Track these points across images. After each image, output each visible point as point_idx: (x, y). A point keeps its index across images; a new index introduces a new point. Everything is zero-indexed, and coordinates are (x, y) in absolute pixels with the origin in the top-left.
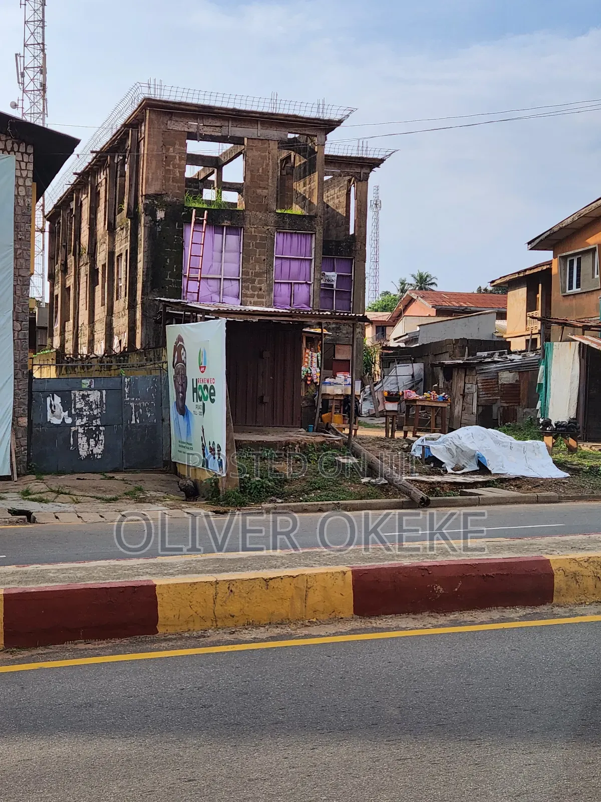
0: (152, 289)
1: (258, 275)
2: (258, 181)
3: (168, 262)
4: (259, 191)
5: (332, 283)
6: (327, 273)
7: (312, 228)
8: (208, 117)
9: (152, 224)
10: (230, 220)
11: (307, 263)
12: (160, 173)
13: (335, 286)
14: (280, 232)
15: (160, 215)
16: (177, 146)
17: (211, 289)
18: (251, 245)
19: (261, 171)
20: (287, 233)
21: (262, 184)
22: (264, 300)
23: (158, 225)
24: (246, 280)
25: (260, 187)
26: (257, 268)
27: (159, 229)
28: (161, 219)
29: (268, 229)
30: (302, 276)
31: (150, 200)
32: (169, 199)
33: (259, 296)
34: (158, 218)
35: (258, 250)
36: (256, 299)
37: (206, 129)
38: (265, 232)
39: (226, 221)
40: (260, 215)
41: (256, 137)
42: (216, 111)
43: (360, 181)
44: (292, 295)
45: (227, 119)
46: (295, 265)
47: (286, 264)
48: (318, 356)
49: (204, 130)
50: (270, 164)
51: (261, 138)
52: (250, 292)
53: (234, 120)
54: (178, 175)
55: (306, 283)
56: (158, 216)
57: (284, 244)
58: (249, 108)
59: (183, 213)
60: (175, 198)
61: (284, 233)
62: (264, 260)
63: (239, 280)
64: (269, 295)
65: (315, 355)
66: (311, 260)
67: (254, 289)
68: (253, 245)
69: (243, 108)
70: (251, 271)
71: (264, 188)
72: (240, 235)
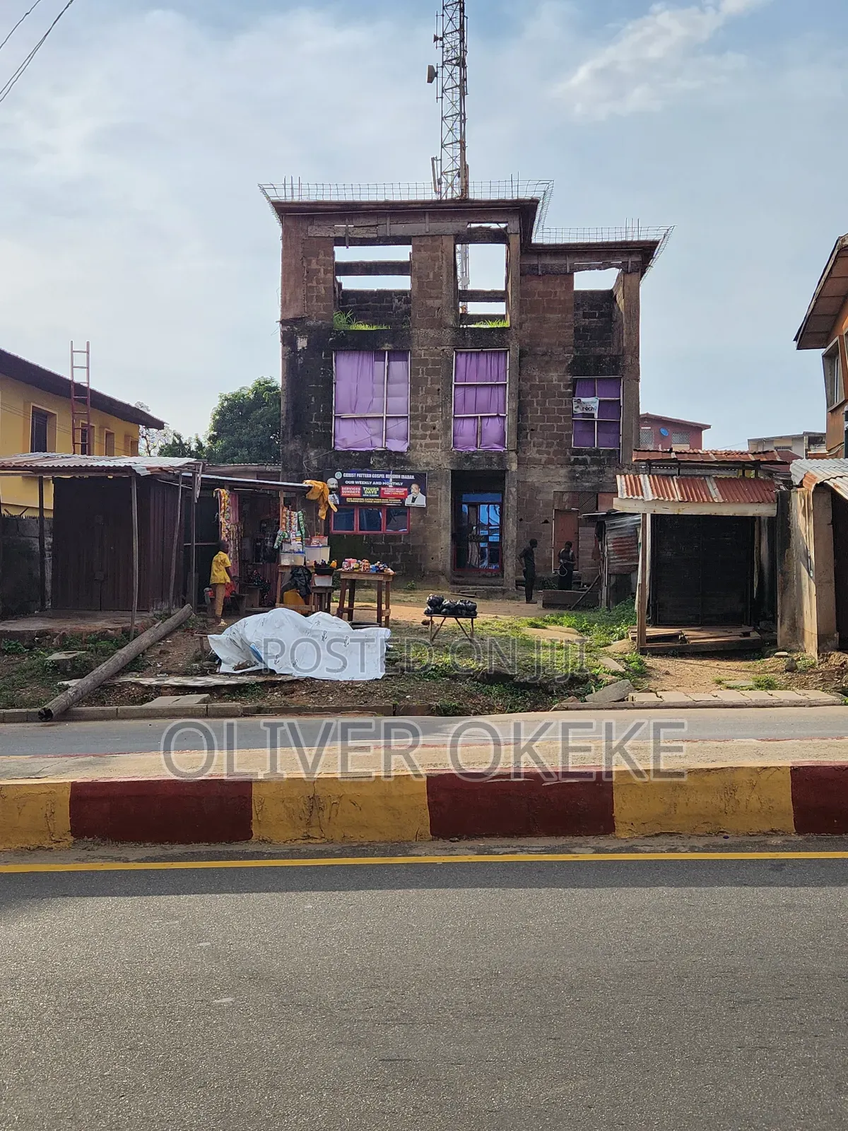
0: (294, 435)
1: (431, 409)
2: (429, 290)
3: (313, 400)
4: (430, 302)
5: (592, 412)
7: (503, 343)
8: (358, 216)
9: (291, 355)
10: (393, 343)
11: (501, 390)
12: (300, 293)
13: (596, 416)
14: (461, 353)
15: (302, 343)
16: (321, 257)
17: (372, 431)
18: (421, 372)
19: (431, 276)
20: (472, 352)
21: (434, 293)
22: (439, 441)
23: (300, 356)
24: (416, 417)
25: (432, 297)
26: (429, 401)
27: (300, 361)
28: (303, 348)
29: (443, 350)
31: (289, 327)
32: (312, 323)
33: (432, 437)
34: (300, 348)
35: (430, 378)
36: (428, 441)
37: (357, 230)
38: (438, 355)
39: (387, 344)
40: (431, 333)
41: (424, 233)
42: (365, 207)
43: (627, 273)
44: (479, 433)
45: (384, 215)
46: (484, 394)
47: (471, 393)
49: (355, 232)
50: (444, 266)
51: (431, 234)
52: (420, 432)
53: (392, 215)
54: (323, 292)
55: (498, 416)
56: (299, 344)
57: (468, 368)
58: (405, 198)
59: (331, 339)
60: (320, 322)
61: (467, 353)
62: (439, 390)
63: (407, 417)
64: (446, 434)
66: (506, 385)
67: (425, 428)
68: (423, 373)
69: (397, 198)
70: (421, 405)
71: (437, 298)
72: (407, 361)
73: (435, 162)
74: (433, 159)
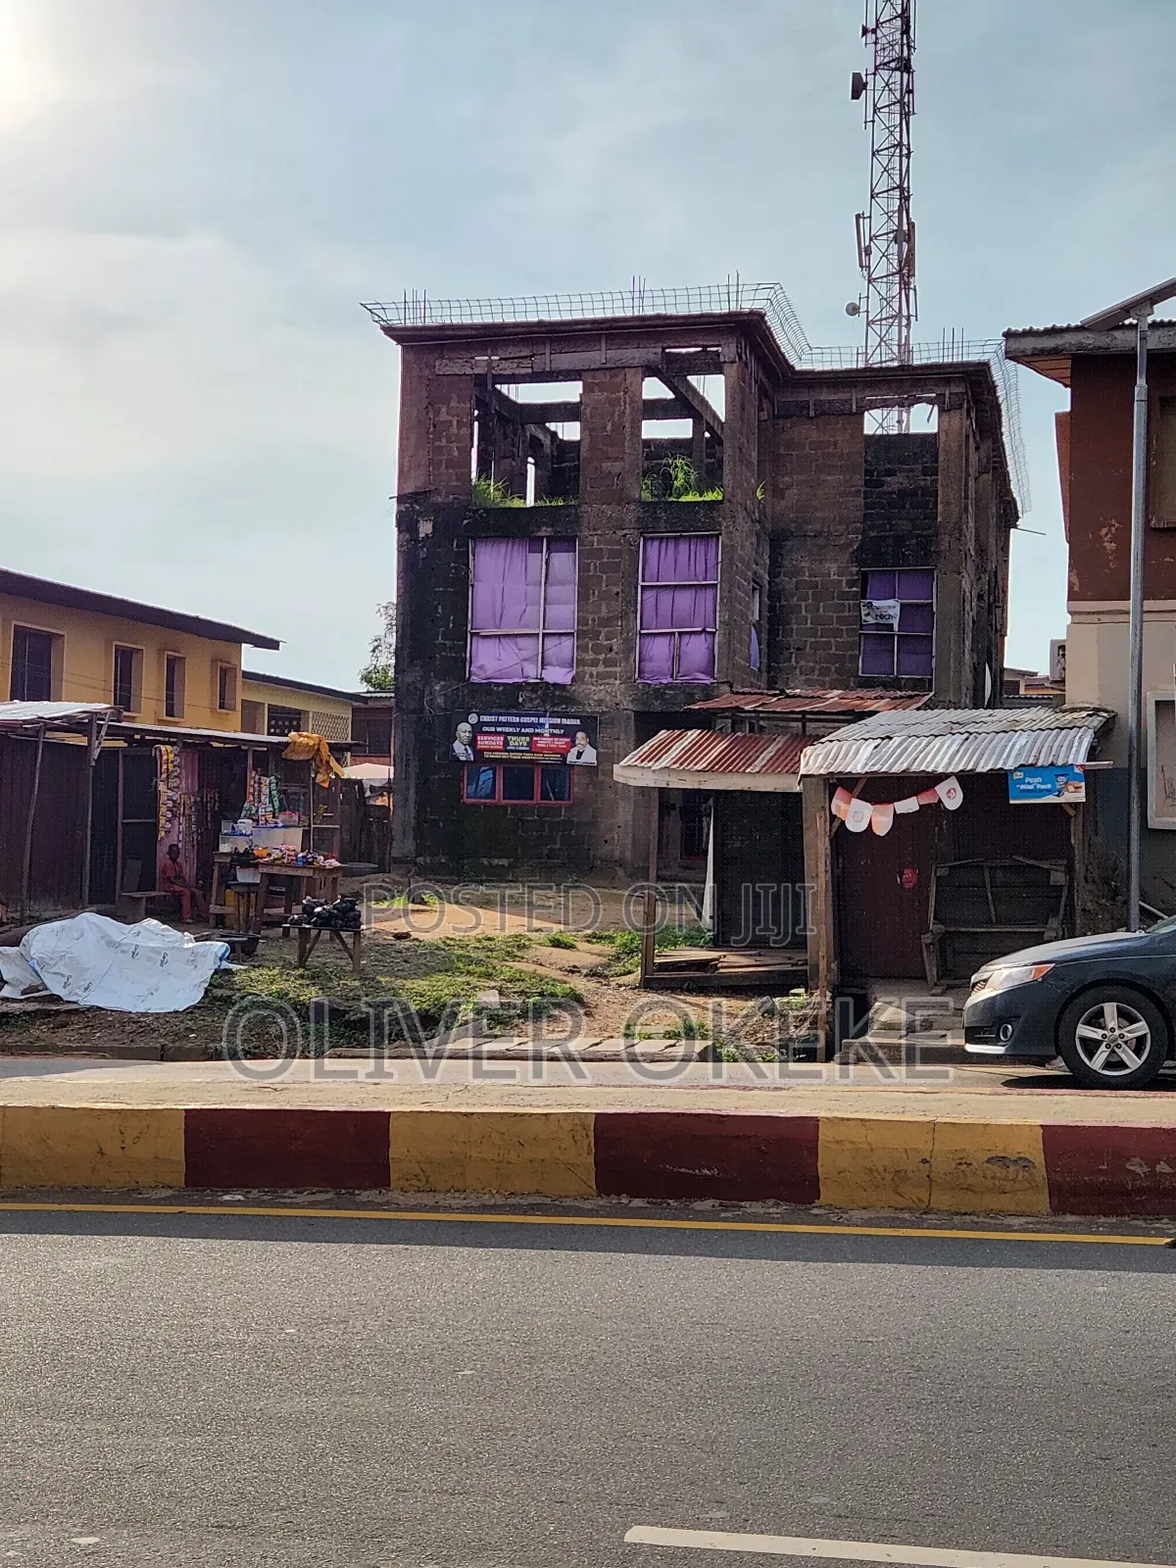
0: (411, 661)
1: (606, 622)
2: (605, 448)
3: (440, 611)
4: (607, 465)
5: (890, 621)
6: (876, 603)
7: (713, 525)
8: (506, 343)
9: (410, 546)
10: (552, 526)
11: (710, 593)
12: (423, 457)
13: (896, 628)
14: (652, 539)
15: (425, 528)
16: (453, 404)
17: (525, 654)
18: (592, 568)
19: (609, 428)
20: (668, 538)
21: (611, 451)
22: (618, 669)
23: (422, 547)
24: (584, 633)
25: (609, 458)
26: (604, 609)
27: (422, 555)
28: (427, 535)
29: (625, 535)
30: (699, 619)
31: (408, 505)
32: (440, 499)
33: (607, 663)
34: (422, 535)
35: (605, 577)
36: (601, 668)
37: (504, 364)
38: (618, 542)
39: (544, 528)
40: (608, 510)
41: (598, 366)
42: (511, 330)
43: (944, 410)
44: (676, 657)
45: (542, 341)
46: (685, 599)
47: (666, 597)
48: (270, 784)
49: (501, 367)
50: (627, 412)
51: (608, 365)
52: (591, 656)
53: (552, 341)
54: (456, 454)
55: (704, 631)
56: (420, 530)
57: (664, 561)
59: (465, 522)
60: (451, 497)
61: (662, 538)
62: (618, 594)
63: (572, 634)
64: (627, 659)
65: (265, 780)
66: (716, 585)
67: (597, 649)
68: (595, 568)
69: (555, 317)
70: (591, 616)
71: (616, 459)
72: (575, 552)
73: (861, 220)
74: (858, 217)
